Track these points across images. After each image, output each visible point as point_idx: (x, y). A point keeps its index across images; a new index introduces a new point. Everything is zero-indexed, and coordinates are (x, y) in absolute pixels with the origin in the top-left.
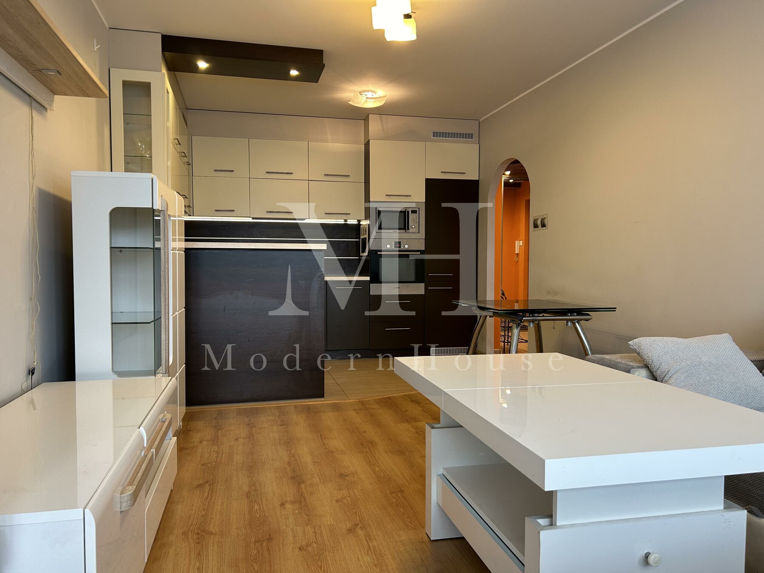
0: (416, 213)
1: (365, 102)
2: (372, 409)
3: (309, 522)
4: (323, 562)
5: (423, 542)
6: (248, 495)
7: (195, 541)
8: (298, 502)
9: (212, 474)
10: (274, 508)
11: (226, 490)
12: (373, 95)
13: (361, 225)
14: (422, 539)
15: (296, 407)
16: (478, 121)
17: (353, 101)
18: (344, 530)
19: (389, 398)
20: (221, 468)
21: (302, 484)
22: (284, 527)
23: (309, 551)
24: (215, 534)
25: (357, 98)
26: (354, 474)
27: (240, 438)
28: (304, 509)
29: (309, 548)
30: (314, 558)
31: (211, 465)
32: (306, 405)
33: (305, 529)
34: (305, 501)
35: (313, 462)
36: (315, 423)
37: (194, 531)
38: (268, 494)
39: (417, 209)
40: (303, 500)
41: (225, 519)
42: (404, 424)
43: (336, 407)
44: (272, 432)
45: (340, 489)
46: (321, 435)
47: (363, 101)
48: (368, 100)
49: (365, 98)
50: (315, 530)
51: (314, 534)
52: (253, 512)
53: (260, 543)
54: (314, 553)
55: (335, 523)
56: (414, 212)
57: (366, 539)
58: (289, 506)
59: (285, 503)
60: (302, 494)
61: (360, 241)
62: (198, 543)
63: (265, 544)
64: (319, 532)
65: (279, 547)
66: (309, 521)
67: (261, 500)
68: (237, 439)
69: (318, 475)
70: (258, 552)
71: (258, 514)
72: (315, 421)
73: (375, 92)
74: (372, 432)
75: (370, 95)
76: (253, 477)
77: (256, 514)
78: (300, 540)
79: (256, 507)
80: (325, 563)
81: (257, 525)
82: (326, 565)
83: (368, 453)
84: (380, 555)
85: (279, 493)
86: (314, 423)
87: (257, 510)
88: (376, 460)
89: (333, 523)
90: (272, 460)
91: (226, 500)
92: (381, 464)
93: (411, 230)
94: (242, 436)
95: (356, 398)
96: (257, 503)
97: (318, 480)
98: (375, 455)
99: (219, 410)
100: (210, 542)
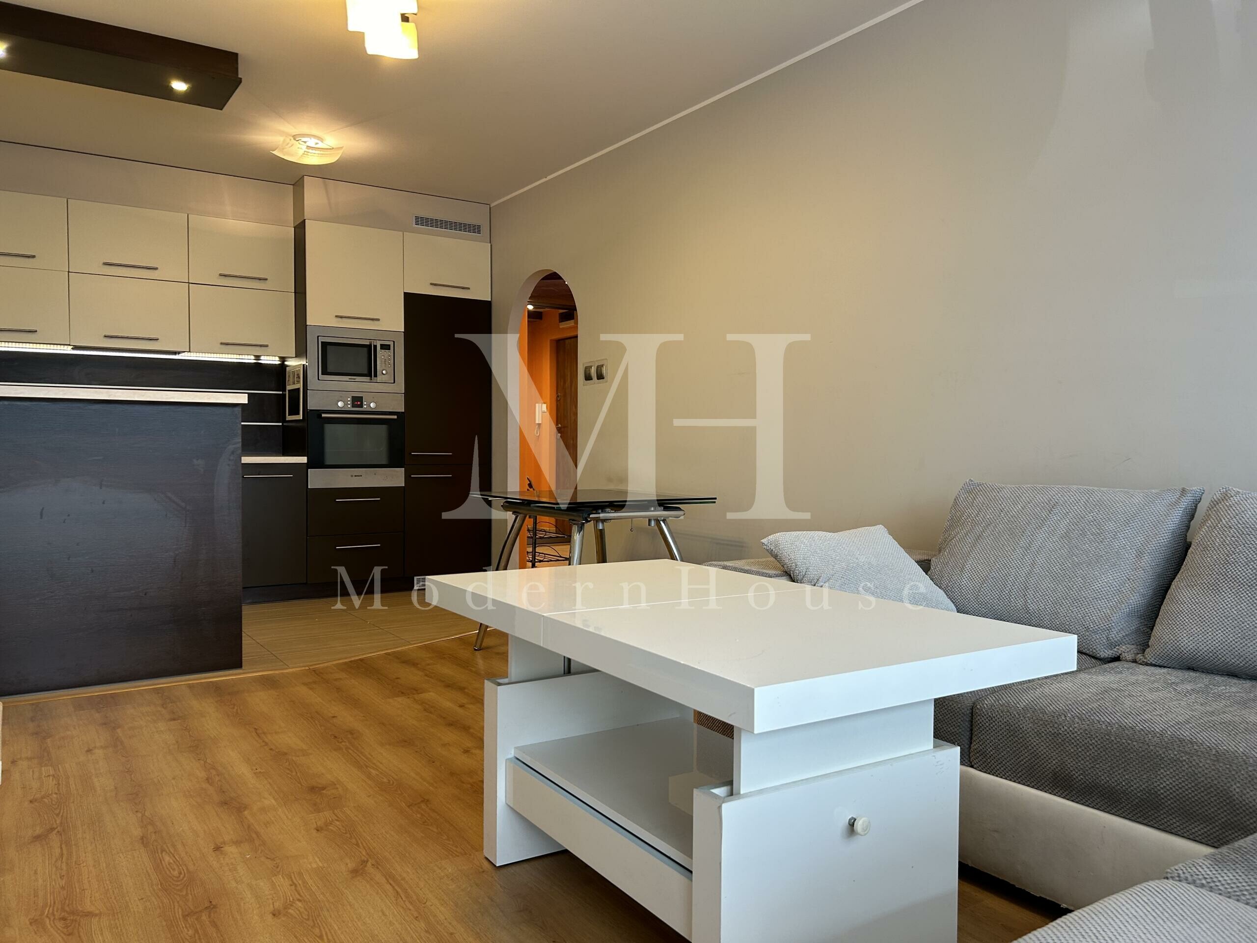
0: (389, 349)
1: (304, 154)
2: (336, 680)
3: (278, 870)
4: (322, 929)
5: (483, 872)
6: (144, 840)
7: (63, 932)
8: (246, 839)
9: (58, 815)
10: (204, 856)
11: (96, 839)
12: (317, 144)
13: (287, 366)
14: (482, 868)
15: (191, 687)
16: (488, 206)
17: (282, 150)
18: (345, 874)
19: (361, 660)
20: (73, 802)
21: (244, 811)
22: (234, 884)
23: (291, 915)
24: (99, 915)
25: (290, 145)
26: (335, 785)
27: (95, 747)
28: (262, 850)
29: (290, 911)
30: (305, 924)
31: (50, 800)
32: (211, 682)
33: (273, 882)
34: (258, 836)
35: (255, 773)
36: (237, 710)
37: (54, 915)
38: (184, 835)
39: (391, 344)
40: (254, 836)
41: (110, 887)
42: (399, 699)
43: (269, 683)
44: (157, 732)
45: (318, 811)
46: (256, 729)
47: (301, 152)
48: (310, 151)
49: (304, 147)
50: (292, 880)
51: (293, 887)
52: (163, 868)
53: (195, 917)
54: (302, 917)
55: (325, 865)
56: (385, 347)
57: (388, 881)
58: (231, 850)
59: (222, 846)
60: (249, 827)
61: (285, 395)
62: (69, 935)
63: (204, 917)
64: (300, 882)
65: (233, 917)
66: (277, 867)
67: (174, 846)
68: (89, 751)
69: (270, 794)
70: (196, 931)
71: (174, 870)
72: (236, 708)
73: (322, 140)
74: (347, 717)
75: (312, 142)
76: (145, 811)
77: (171, 870)
78: (271, 901)
79: (167, 859)
80: (327, 930)
81: (178, 888)
82: (331, 933)
83: (350, 749)
84: (419, 901)
85: (205, 831)
86: (235, 710)
87: (170, 864)
88: (367, 758)
89: (320, 864)
90: (174, 779)
91: (103, 855)
92: (378, 764)
93: (379, 378)
94: (98, 745)
95: (301, 665)
96: (166, 852)
97: (273, 801)
98: (363, 750)
99: (33, 704)
100: (93, 930)
